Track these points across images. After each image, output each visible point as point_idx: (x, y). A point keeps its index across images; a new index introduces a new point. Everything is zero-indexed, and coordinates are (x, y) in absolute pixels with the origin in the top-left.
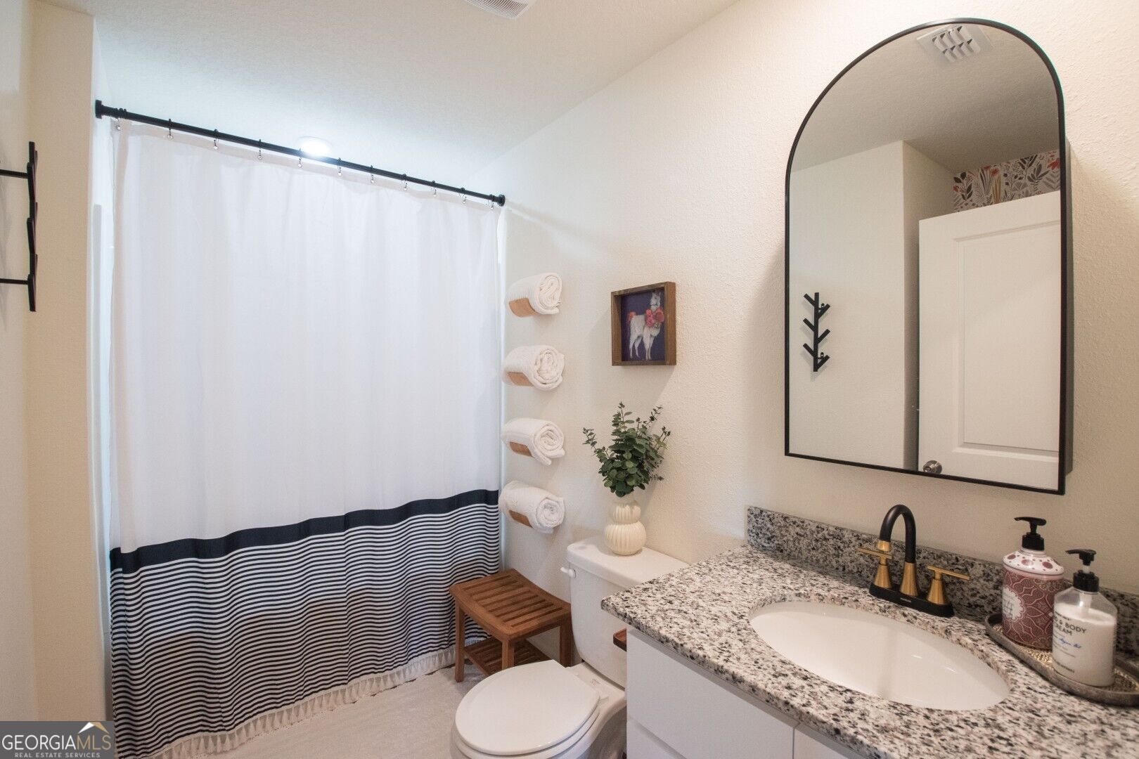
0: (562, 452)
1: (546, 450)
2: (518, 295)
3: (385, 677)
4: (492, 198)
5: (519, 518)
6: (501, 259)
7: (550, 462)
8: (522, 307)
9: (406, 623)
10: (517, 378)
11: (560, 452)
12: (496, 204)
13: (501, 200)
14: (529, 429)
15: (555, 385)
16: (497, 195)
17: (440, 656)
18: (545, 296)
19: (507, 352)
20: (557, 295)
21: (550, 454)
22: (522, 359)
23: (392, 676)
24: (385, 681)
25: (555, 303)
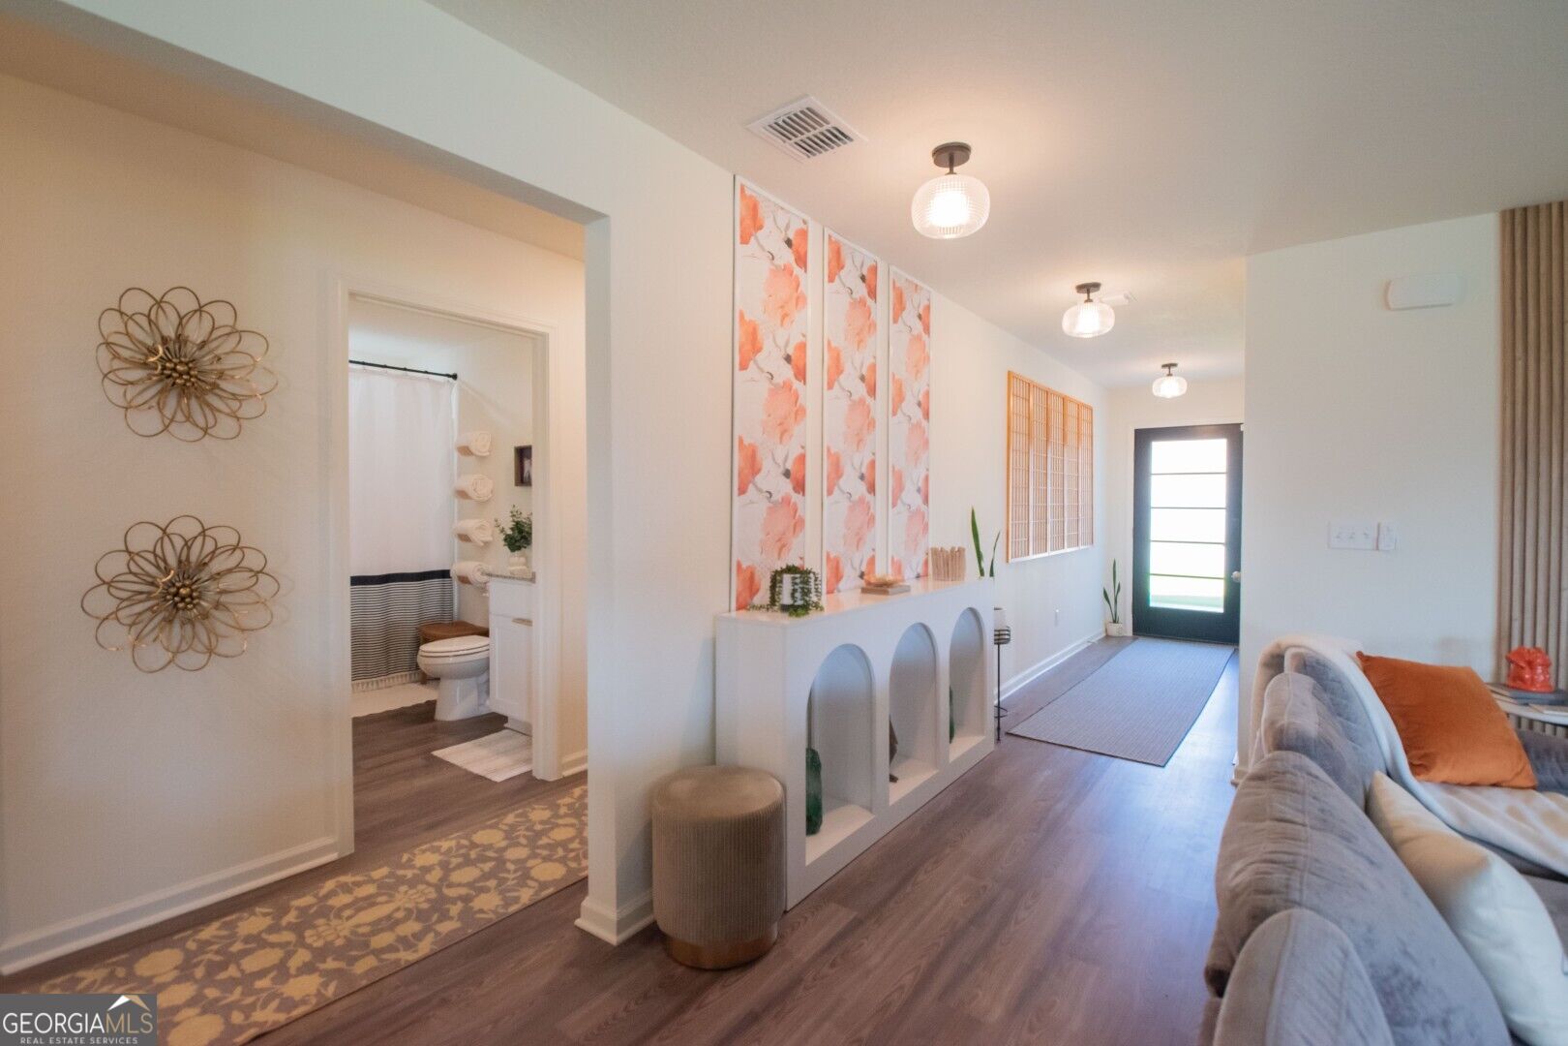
0: (491, 539)
1: (479, 537)
2: (464, 443)
3: (372, 682)
4: (448, 376)
5: (464, 580)
6: (454, 416)
7: (482, 544)
8: (465, 451)
9: (387, 651)
10: (462, 494)
11: (490, 539)
12: (451, 379)
13: (454, 377)
14: (469, 525)
15: (486, 499)
16: (451, 373)
17: (410, 675)
18: (479, 445)
19: (459, 475)
20: (489, 443)
21: (483, 539)
22: (466, 483)
23: (377, 682)
24: (372, 684)
25: (487, 448)
